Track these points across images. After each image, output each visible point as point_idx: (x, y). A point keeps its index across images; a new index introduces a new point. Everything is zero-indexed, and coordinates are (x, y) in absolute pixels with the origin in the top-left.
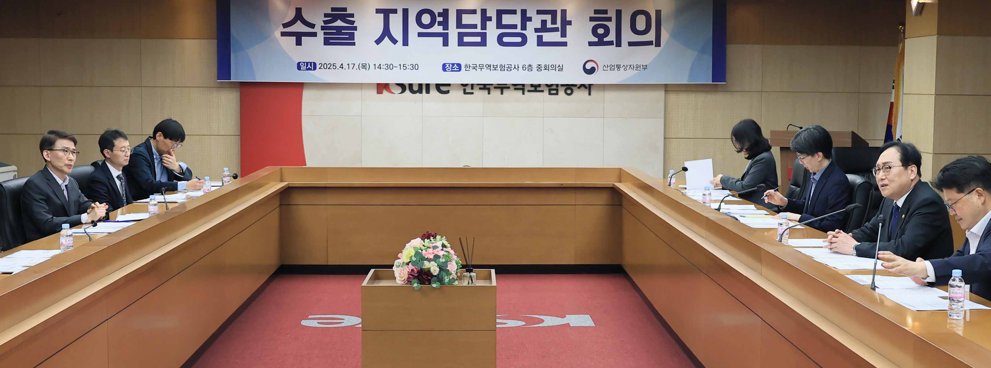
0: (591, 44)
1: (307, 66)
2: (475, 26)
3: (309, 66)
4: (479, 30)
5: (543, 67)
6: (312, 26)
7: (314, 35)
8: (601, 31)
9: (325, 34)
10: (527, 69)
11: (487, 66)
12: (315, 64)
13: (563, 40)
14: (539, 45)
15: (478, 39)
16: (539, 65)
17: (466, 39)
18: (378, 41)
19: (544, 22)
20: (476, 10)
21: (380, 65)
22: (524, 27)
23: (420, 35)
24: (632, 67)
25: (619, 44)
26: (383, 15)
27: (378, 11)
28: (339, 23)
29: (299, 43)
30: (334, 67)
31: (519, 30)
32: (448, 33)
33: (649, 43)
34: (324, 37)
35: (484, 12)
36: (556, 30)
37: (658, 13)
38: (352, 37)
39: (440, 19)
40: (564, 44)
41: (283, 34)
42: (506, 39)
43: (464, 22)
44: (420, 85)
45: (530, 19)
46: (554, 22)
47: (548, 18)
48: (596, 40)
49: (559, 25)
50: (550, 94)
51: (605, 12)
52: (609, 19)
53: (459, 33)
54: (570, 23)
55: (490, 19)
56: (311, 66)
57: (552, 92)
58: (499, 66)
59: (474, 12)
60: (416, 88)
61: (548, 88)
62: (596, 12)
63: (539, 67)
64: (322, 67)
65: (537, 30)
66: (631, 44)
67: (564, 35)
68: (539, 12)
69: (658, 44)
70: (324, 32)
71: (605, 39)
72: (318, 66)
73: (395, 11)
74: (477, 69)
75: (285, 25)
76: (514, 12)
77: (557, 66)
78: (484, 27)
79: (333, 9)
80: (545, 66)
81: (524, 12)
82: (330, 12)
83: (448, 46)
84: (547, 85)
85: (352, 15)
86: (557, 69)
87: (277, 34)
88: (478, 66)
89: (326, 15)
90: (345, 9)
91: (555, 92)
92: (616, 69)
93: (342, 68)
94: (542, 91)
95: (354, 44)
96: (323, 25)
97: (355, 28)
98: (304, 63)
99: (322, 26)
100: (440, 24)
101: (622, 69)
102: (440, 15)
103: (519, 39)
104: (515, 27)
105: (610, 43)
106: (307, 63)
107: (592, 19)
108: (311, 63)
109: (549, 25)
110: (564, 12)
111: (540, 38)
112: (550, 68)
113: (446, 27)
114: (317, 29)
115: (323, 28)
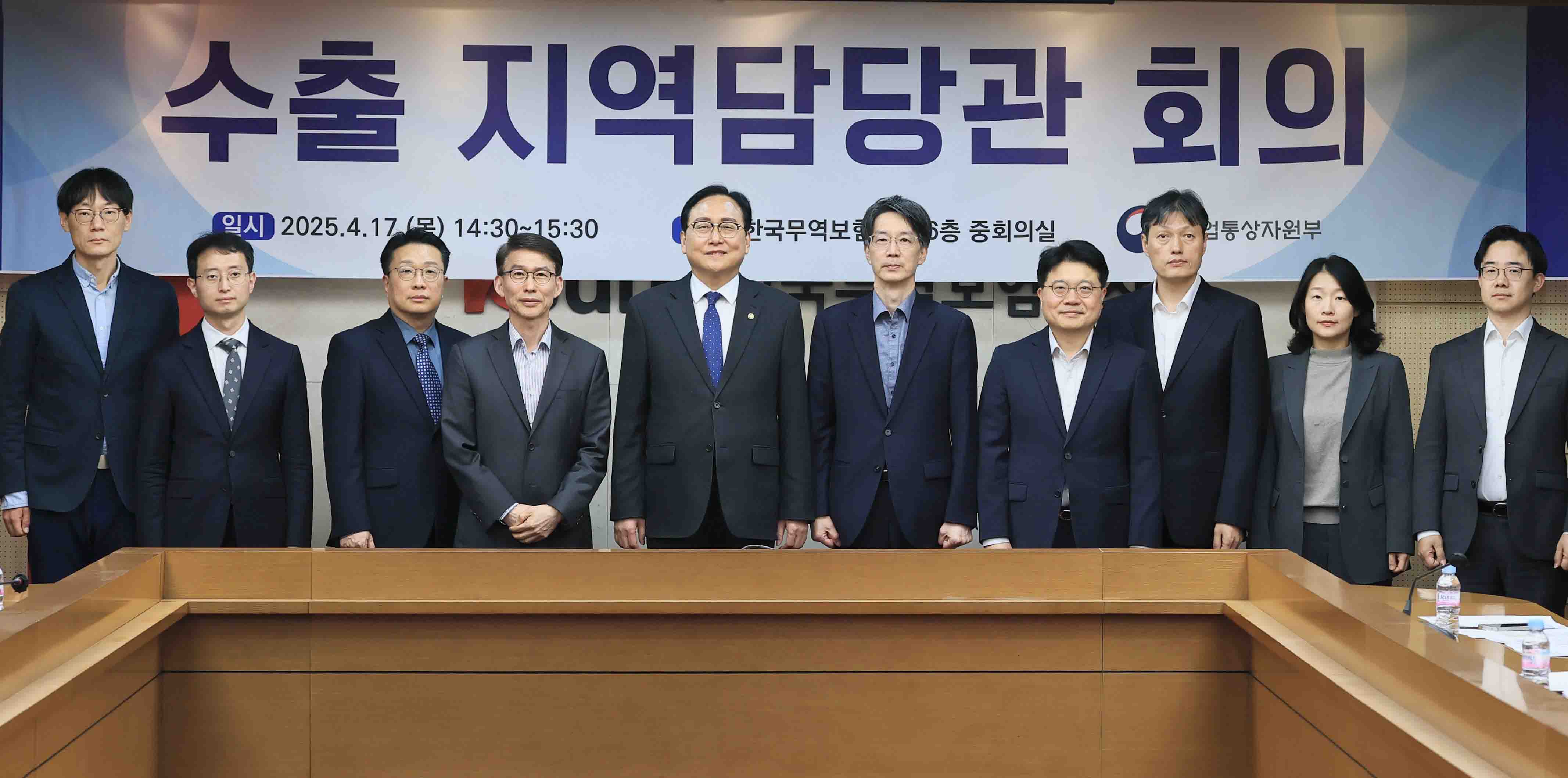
0: (1143, 156)
1: (245, 224)
2: (776, 101)
3: (251, 225)
4: (788, 112)
5: (992, 228)
6: (263, 99)
7: (268, 127)
8: (1173, 115)
9: (302, 123)
10: (940, 235)
11: (815, 225)
12: (269, 219)
13: (1055, 143)
14: (977, 158)
15: (786, 142)
16: (980, 223)
17: (749, 141)
18: (471, 149)
19: (994, 88)
20: (779, 50)
21: (476, 221)
22: (931, 104)
23: (604, 127)
24: (1273, 227)
25: (1230, 157)
26: (485, 64)
27: (471, 53)
28: (347, 91)
29: (219, 152)
30: (331, 230)
31: (914, 113)
32: (691, 122)
33: (1327, 153)
34: (300, 136)
35: (804, 54)
36: (1032, 111)
37: (1354, 57)
38: (388, 133)
39: (667, 78)
40: (1059, 157)
41: (170, 125)
42: (873, 142)
43: (742, 88)
44: (603, 287)
45: (950, 78)
46: (1025, 86)
47: (1007, 73)
48: (1158, 142)
49: (1040, 96)
50: (1013, 313)
51: (1188, 55)
52: (1201, 79)
53: (725, 121)
54: (1076, 90)
55: (824, 77)
56: (258, 228)
57: (1021, 307)
58: (851, 227)
59: (772, 55)
60: (587, 297)
61: (1005, 297)
62: (1158, 55)
63: (979, 230)
64: (293, 229)
65: (971, 113)
66: (1268, 156)
67: (1056, 127)
68: (979, 57)
69: (1354, 156)
70: (300, 120)
71: (1188, 142)
72: (279, 227)
73: (523, 54)
74: (783, 232)
75: (177, 98)
76: (899, 56)
77: (1036, 225)
78: (805, 102)
79: (329, 47)
80: (999, 224)
81: (930, 56)
82: (317, 54)
83: (691, 161)
84: (1003, 286)
85: (389, 67)
86: (1036, 235)
87: (151, 124)
88: (785, 225)
89: (306, 66)
90: (366, 47)
91: (1028, 307)
92: (1222, 235)
93: (357, 231)
94: (989, 305)
95: (393, 156)
96: (297, 95)
97: (399, 107)
98: (235, 215)
99: (292, 101)
100: (665, 92)
101: (1240, 235)
102: (666, 64)
103: (914, 142)
104: (903, 102)
105: (1203, 153)
106: (245, 216)
107: (1145, 78)
108: (256, 216)
109: (1011, 97)
110: (1057, 56)
111: (981, 139)
112: (1014, 232)
113: (685, 103)
114: (279, 110)
115: (295, 106)
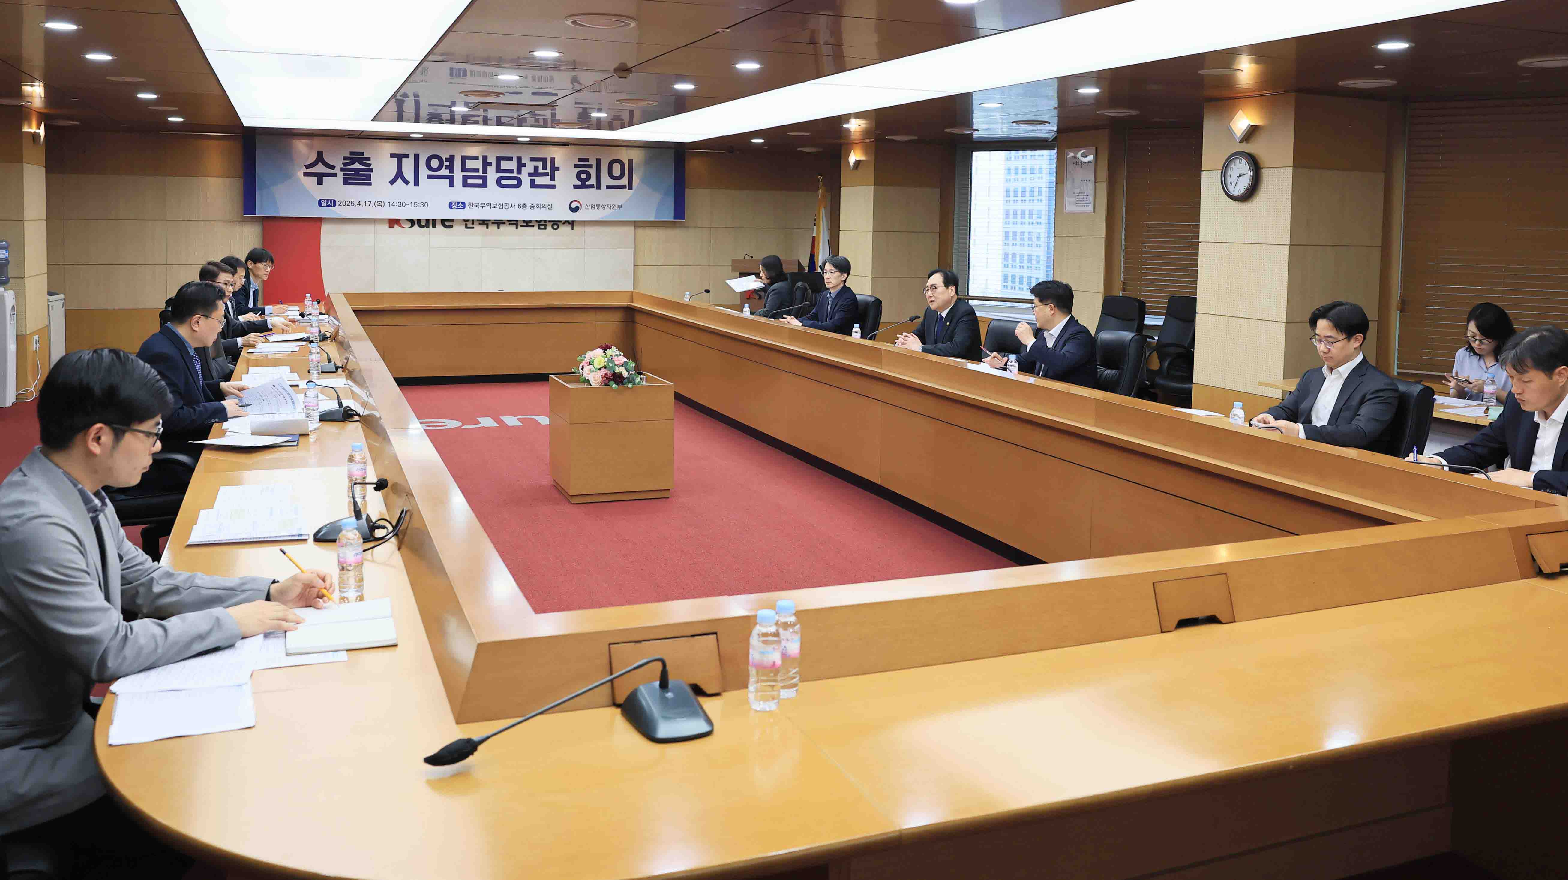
0: (576, 187)
1: (328, 202)
2: (477, 170)
3: (329, 203)
4: (480, 173)
5: (535, 205)
6: (333, 167)
7: (334, 175)
8: (584, 176)
9: (344, 175)
10: (522, 207)
11: (488, 204)
12: (335, 201)
13: (552, 183)
14: (531, 187)
15: (480, 181)
16: (532, 204)
17: (470, 181)
18: (392, 182)
19: (536, 168)
20: (478, 157)
21: (394, 203)
22: (519, 172)
23: (429, 177)
24: (609, 206)
25: (598, 187)
26: (396, 159)
27: (392, 156)
28: (357, 165)
29: (320, 182)
30: (353, 204)
31: (515, 174)
32: (454, 176)
33: (623, 187)
34: (343, 178)
35: (485, 158)
36: (546, 174)
37: (631, 162)
38: (369, 177)
39: (447, 164)
40: (553, 187)
41: (306, 174)
42: (504, 182)
43: (468, 167)
44: (427, 221)
45: (524, 165)
46: (544, 168)
47: (540, 164)
48: (580, 183)
49: (548, 170)
50: (539, 228)
51: (587, 160)
52: (591, 166)
53: (463, 176)
54: (558, 169)
55: (490, 164)
56: (331, 203)
57: (541, 227)
58: (498, 205)
59: (476, 158)
60: (423, 223)
61: (537, 224)
62: (580, 160)
63: (532, 206)
64: (342, 204)
65: (530, 175)
66: (608, 187)
67: (553, 179)
68: (532, 159)
69: (630, 188)
70: (343, 173)
71: (587, 183)
72: (337, 203)
73: (407, 156)
74: (479, 206)
75: (307, 167)
76: (511, 159)
77: (547, 205)
78: (485, 171)
79: (351, 153)
80: (538, 205)
81: (519, 159)
82: (348, 155)
83: (453, 187)
84: (537, 221)
85: (369, 159)
86: (547, 208)
87: (300, 174)
88: (480, 204)
89: (345, 158)
90: (363, 154)
91: (543, 227)
92: (596, 208)
93: (360, 205)
94: (533, 226)
95: (370, 184)
96: (343, 167)
97: (372, 170)
98: (325, 200)
99: (341, 168)
100: (447, 168)
101: (601, 208)
102: (447, 160)
103: (515, 182)
104: (511, 171)
105: (592, 186)
106: (328, 200)
107: (576, 166)
108: (331, 200)
109: (541, 170)
110: (553, 160)
111: (533, 181)
112: (541, 207)
113: (452, 171)
114: (337, 170)
115: (342, 170)
